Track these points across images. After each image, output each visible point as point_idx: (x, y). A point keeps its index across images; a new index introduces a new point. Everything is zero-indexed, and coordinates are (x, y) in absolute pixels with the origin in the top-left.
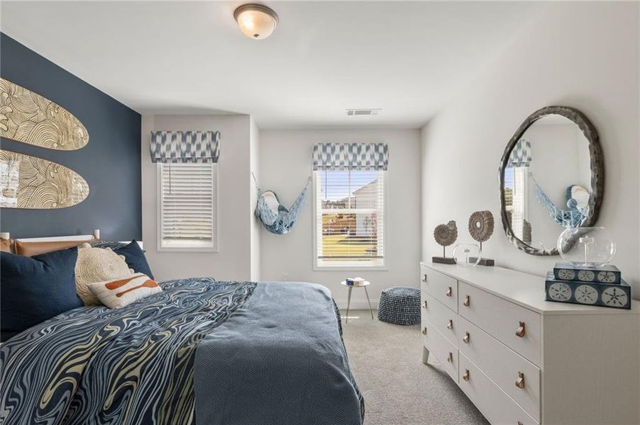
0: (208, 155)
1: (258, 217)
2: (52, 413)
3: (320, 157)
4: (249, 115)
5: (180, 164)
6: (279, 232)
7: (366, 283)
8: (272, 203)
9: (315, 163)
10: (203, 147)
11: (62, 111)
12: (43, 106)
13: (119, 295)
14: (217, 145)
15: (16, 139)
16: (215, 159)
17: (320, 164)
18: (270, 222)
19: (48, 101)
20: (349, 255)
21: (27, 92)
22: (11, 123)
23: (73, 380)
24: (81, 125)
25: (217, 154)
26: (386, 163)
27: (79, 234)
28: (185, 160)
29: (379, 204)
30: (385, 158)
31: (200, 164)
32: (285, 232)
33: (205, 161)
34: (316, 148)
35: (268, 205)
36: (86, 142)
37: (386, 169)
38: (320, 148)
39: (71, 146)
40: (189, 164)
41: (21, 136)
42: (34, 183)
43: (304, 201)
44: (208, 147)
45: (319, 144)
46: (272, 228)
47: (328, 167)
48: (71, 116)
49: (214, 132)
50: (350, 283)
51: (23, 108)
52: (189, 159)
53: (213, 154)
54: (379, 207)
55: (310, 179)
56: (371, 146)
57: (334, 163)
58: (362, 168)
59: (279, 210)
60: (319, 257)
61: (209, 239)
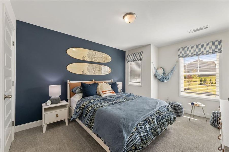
0: (139, 59)
1: (156, 76)
2: (78, 114)
3: (181, 53)
4: (151, 44)
5: (133, 62)
6: (163, 81)
7: (203, 106)
8: (160, 72)
9: (179, 56)
10: (138, 57)
11: (106, 54)
12: (102, 54)
13: (103, 94)
14: (141, 55)
15: (97, 62)
16: (141, 60)
17: (181, 55)
18: (160, 78)
19: (102, 53)
20: (197, 92)
21: (99, 52)
22: (96, 59)
23: (82, 109)
24: (110, 57)
25: (141, 58)
26: (221, 49)
27: (109, 80)
28: (134, 61)
29: (217, 69)
30: (219, 47)
31: (137, 61)
32: (166, 81)
33: (139, 61)
34: (179, 50)
35: (158, 72)
36: (111, 60)
37: (221, 52)
38: (181, 49)
39: (107, 61)
40: (135, 62)
41: (97, 61)
42: (100, 70)
43: (174, 70)
44: (139, 56)
45: (181, 48)
46: (160, 80)
47: (185, 56)
48: (107, 55)
49: (141, 52)
50: (193, 104)
51: (98, 55)
52: (135, 60)
53: (140, 58)
54: (217, 71)
55: (178, 61)
56: (210, 43)
57: (188, 54)
58: (204, 54)
59: (163, 74)
60: (181, 92)
61: (140, 83)
